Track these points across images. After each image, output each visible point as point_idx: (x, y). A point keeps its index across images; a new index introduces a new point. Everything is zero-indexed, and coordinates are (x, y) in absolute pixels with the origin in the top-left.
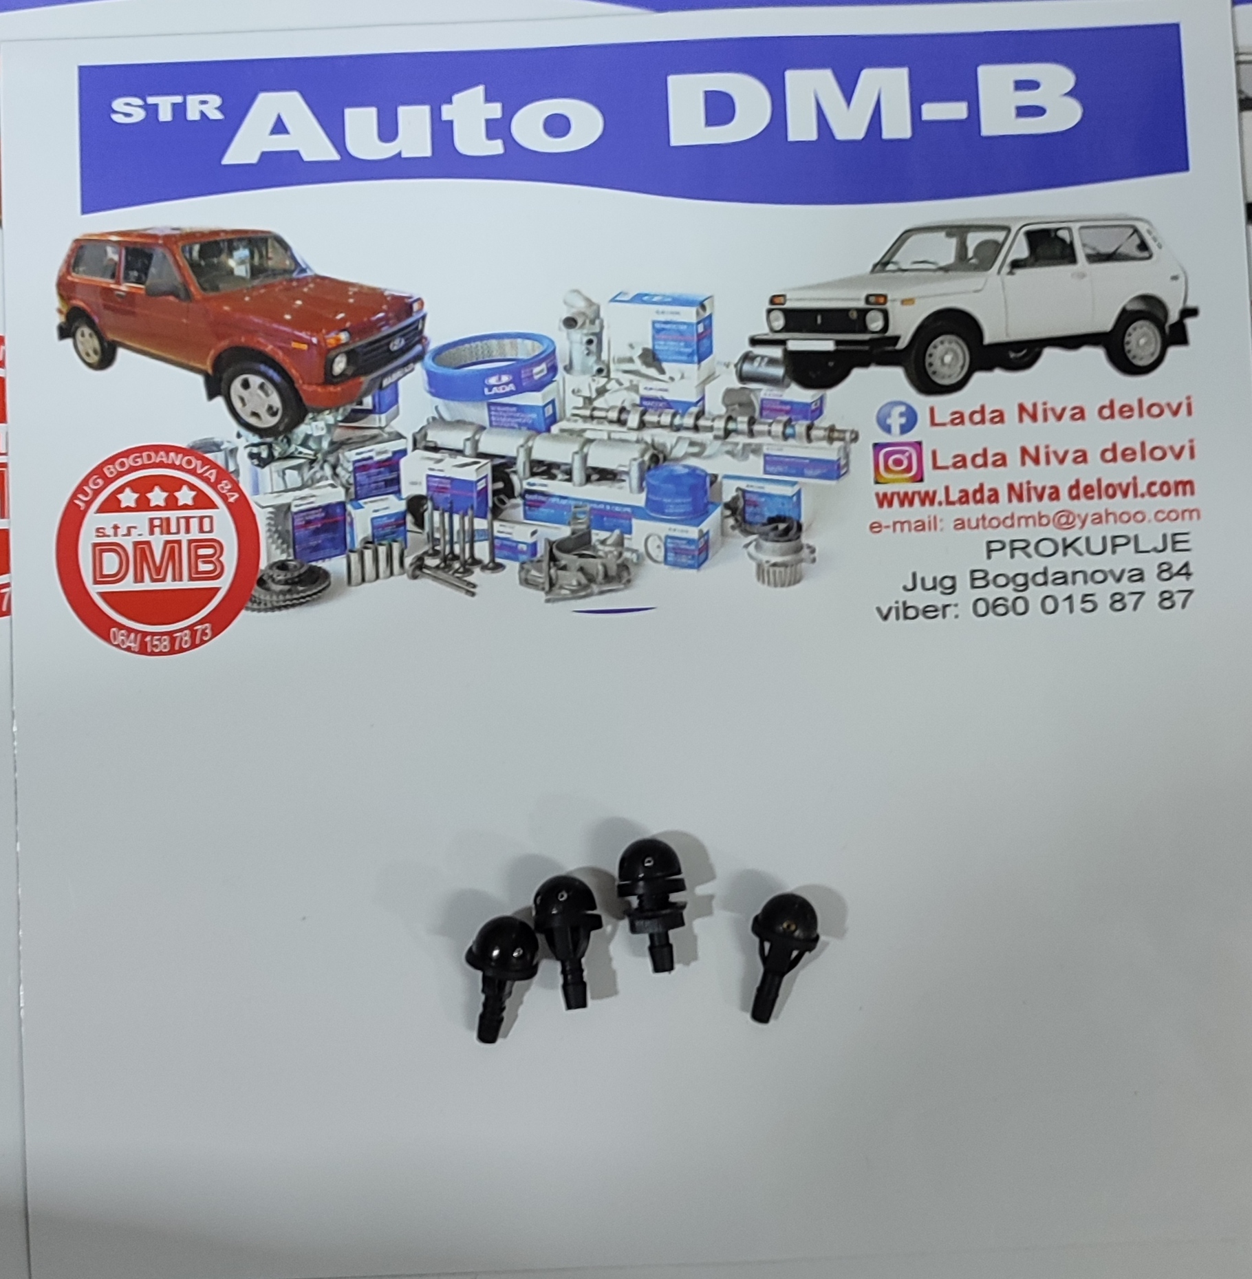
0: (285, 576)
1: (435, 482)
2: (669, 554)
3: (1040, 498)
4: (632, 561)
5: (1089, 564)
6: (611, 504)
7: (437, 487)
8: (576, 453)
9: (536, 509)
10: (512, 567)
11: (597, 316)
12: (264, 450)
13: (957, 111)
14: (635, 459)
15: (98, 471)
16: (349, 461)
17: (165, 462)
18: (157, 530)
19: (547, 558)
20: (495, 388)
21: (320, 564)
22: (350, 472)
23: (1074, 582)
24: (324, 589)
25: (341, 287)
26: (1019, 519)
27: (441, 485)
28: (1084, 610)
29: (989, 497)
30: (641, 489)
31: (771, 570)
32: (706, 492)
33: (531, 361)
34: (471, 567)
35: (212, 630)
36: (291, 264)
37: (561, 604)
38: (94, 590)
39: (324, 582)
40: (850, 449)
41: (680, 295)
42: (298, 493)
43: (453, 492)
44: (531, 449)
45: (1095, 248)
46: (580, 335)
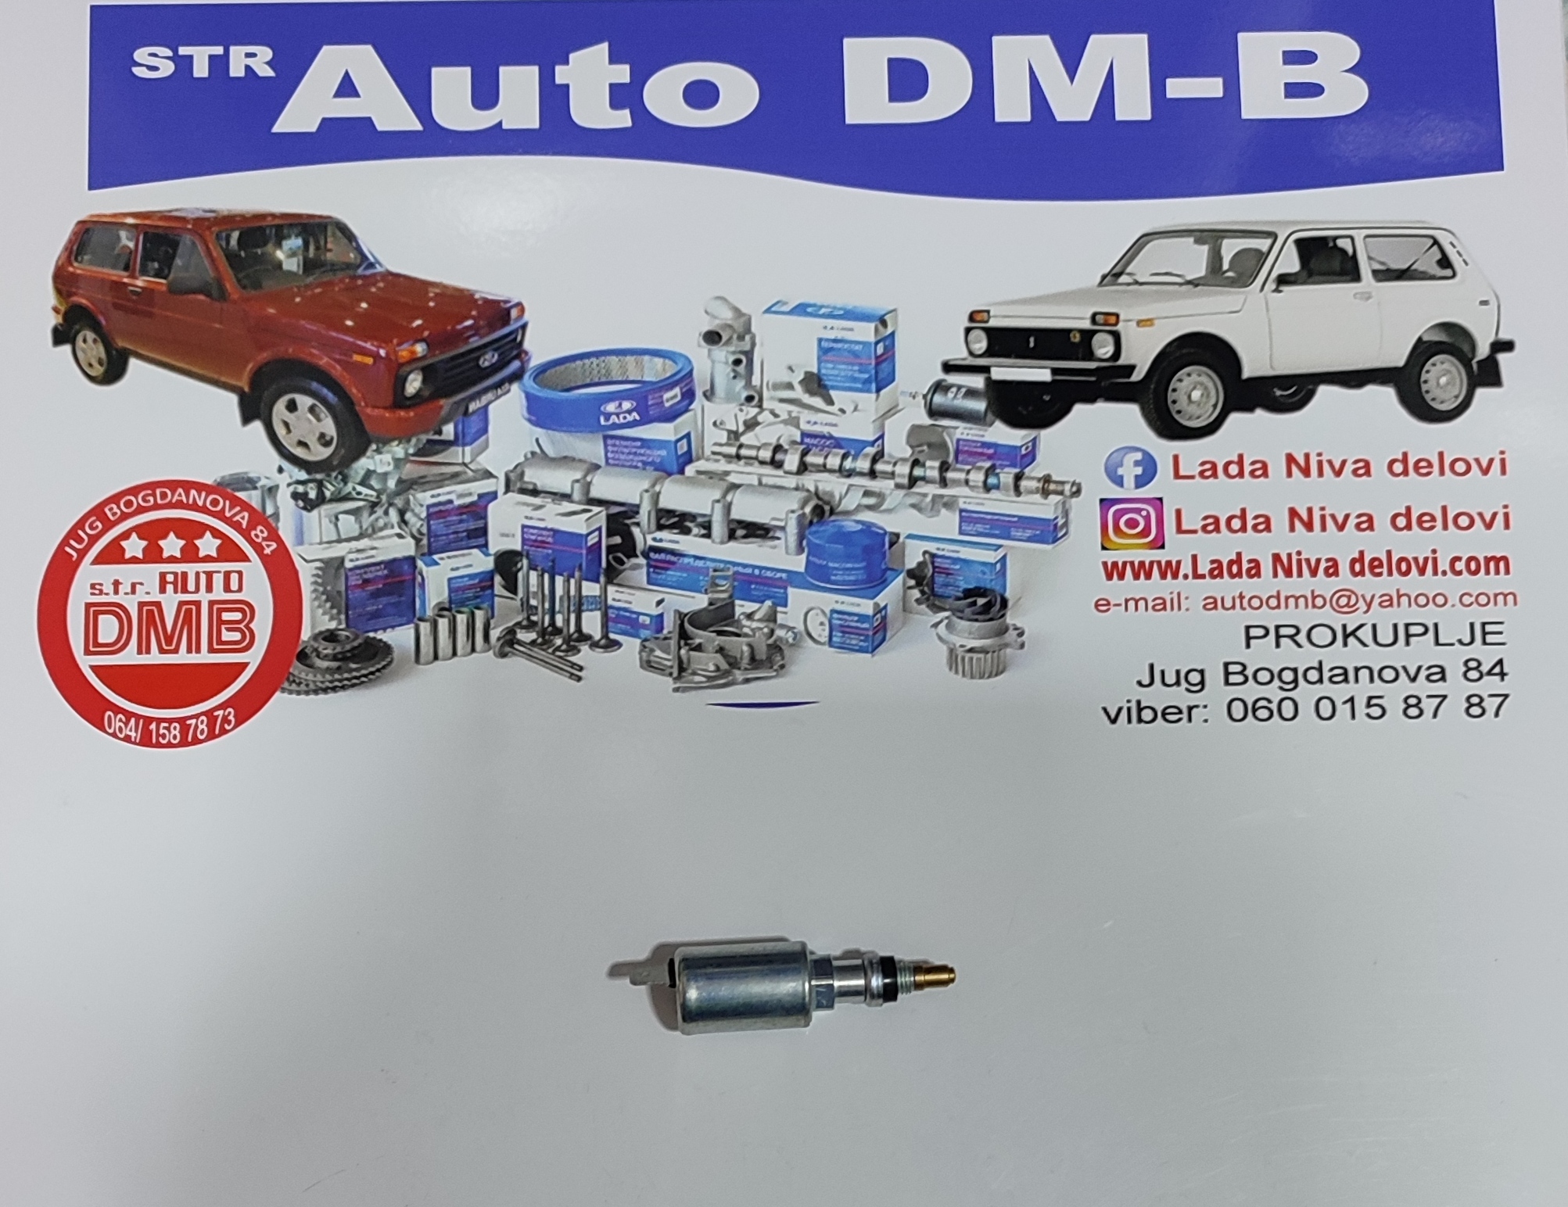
0: (334, 649)
1: (532, 534)
2: (834, 633)
3: (1314, 573)
4: (787, 641)
5: (1376, 657)
6: (761, 568)
7: (536, 541)
8: (718, 501)
9: (663, 572)
10: (631, 646)
11: (748, 330)
12: (312, 488)
13: (1211, 87)
14: (793, 512)
15: (98, 511)
16: (422, 506)
17: (184, 502)
18: (170, 588)
19: (675, 636)
20: (614, 419)
21: (380, 635)
22: (422, 519)
23: (1357, 680)
24: (384, 667)
25: (419, 286)
26: (1288, 598)
27: (540, 538)
28: (1368, 715)
29: (1249, 570)
30: (800, 549)
31: (968, 655)
32: (885, 552)
33: (661, 385)
34: (577, 644)
35: (234, 717)
36: (356, 258)
37: (693, 693)
38: (85, 662)
39: (383, 660)
40: (1071, 506)
41: (855, 307)
42: (354, 545)
43: (557, 547)
44: (659, 494)
45: (1382, 263)
46: (724, 353)
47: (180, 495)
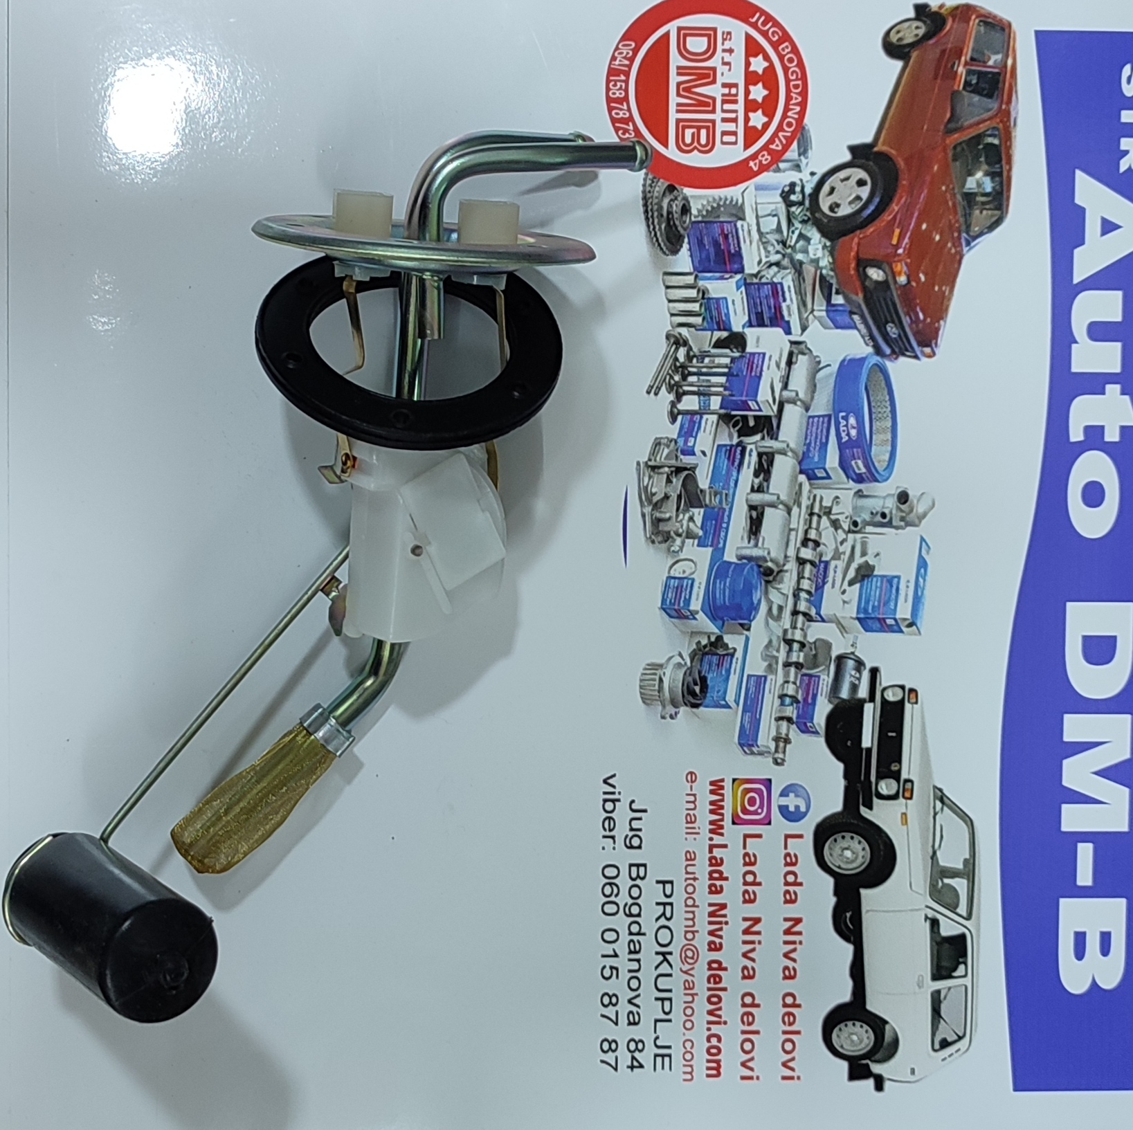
0: (676, 212)
1: (758, 361)
2: (677, 581)
3: (711, 933)
4: (672, 546)
5: (648, 975)
6: (727, 529)
7: (753, 363)
8: (778, 498)
9: (727, 456)
10: (673, 431)
11: (908, 524)
12: (798, 197)
13: (1085, 877)
14: (769, 553)
15: (786, 37)
16: (782, 278)
17: (792, 102)
18: (726, 91)
19: (679, 464)
20: (845, 423)
21: (685, 246)
22: (772, 279)
23: (630, 960)
24: (661, 249)
25: (951, 279)
26: (693, 912)
27: (755, 366)
28: (604, 967)
29: (715, 885)
30: (740, 558)
31: (657, 678)
32: (735, 620)
33: (868, 458)
34: (675, 391)
36: (975, 232)
37: (635, 475)
38: (672, 27)
39: (667, 248)
40: (767, 757)
41: (923, 605)
42: (754, 228)
43: (748, 378)
44: (785, 454)
45: (945, 998)
46: (891, 506)
47: (796, 99)
